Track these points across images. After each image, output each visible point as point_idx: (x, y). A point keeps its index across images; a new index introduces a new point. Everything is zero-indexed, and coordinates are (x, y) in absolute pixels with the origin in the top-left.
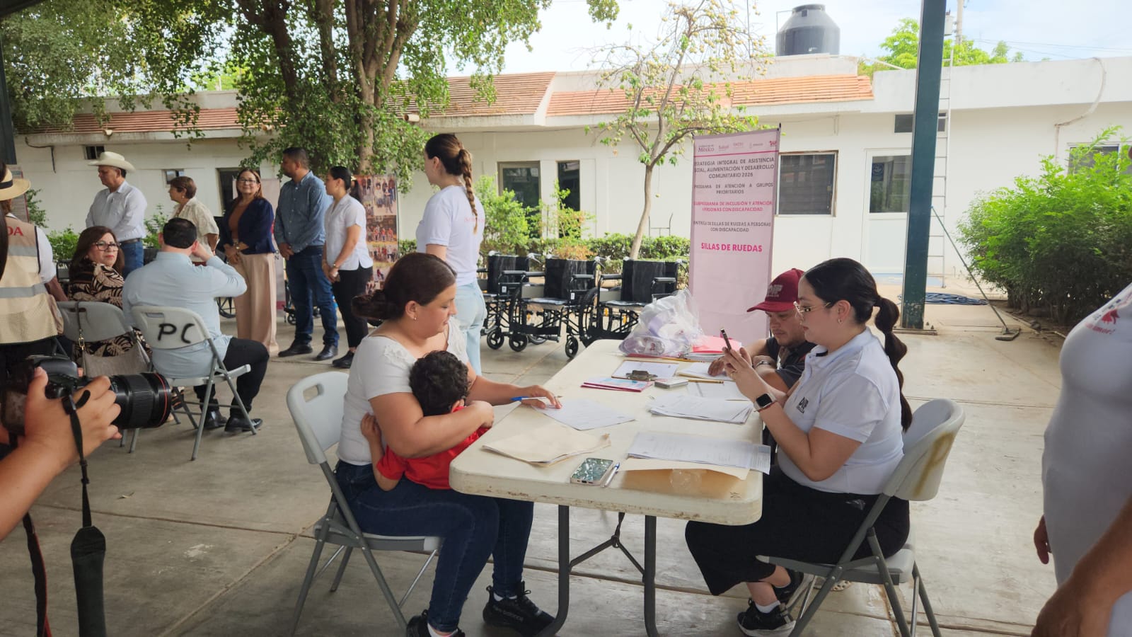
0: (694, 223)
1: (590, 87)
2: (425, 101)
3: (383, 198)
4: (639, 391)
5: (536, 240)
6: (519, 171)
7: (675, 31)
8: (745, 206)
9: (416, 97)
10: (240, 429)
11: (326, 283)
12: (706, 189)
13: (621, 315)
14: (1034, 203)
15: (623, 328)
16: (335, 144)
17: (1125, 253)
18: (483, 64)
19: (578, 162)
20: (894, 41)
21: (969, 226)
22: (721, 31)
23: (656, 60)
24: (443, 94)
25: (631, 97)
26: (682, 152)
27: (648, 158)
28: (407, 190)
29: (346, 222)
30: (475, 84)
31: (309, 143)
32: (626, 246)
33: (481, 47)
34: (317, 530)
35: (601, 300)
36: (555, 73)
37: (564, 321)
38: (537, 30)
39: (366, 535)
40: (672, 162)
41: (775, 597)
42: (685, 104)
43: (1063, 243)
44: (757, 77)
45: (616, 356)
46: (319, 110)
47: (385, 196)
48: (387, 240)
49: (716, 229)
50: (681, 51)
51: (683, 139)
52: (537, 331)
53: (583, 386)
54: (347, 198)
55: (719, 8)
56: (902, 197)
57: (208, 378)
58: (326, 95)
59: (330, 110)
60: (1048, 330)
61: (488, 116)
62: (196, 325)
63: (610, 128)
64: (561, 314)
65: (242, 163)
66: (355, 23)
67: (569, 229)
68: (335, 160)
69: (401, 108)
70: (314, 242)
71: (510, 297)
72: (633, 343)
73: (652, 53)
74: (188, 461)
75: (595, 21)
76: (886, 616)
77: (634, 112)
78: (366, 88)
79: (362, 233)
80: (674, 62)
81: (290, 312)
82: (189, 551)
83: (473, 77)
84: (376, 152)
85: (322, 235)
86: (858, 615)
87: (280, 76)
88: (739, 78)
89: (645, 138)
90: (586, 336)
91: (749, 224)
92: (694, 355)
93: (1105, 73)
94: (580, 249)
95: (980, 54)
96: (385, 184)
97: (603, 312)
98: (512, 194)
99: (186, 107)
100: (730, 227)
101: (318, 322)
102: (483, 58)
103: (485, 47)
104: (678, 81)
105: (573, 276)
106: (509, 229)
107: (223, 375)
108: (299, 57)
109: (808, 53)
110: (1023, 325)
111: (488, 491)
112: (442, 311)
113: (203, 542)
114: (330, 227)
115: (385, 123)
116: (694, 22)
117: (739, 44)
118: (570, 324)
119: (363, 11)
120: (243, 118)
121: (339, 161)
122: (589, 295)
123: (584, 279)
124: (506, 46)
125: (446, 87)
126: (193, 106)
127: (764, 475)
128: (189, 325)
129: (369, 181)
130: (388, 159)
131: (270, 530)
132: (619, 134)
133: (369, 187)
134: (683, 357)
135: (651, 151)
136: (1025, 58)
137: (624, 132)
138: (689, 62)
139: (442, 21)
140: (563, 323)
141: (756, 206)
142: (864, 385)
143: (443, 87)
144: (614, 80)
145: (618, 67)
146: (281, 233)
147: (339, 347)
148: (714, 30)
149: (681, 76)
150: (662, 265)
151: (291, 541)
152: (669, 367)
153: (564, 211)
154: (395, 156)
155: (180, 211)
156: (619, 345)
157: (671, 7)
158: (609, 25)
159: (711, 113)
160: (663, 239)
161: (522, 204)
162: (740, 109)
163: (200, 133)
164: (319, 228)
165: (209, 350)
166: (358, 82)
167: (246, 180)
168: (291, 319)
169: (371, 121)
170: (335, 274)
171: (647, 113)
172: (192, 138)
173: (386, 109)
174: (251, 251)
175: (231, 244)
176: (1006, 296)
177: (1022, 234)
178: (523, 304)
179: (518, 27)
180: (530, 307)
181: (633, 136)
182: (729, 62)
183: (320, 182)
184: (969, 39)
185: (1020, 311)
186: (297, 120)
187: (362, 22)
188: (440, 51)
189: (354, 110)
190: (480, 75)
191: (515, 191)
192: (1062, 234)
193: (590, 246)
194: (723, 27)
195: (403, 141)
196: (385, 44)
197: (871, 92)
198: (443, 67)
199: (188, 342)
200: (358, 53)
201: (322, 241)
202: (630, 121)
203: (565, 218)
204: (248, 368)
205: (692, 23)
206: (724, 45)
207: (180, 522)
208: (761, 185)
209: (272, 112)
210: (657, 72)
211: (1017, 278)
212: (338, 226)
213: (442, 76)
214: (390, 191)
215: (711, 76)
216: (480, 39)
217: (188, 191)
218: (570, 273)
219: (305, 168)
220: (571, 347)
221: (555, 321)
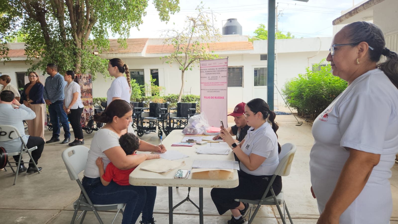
0: (201, 90)
1: (161, 44)
2: (101, 48)
3: (86, 82)
4: (191, 146)
5: (144, 97)
6: (135, 73)
7: (190, 26)
8: (218, 84)
9: (97, 46)
10: (34, 171)
11: (65, 114)
12: (205, 78)
13: (177, 122)
14: (304, 82)
15: (178, 127)
16: (66, 62)
17: (331, 97)
18: (122, 35)
19: (157, 70)
20: (258, 31)
21: (285, 90)
22: (205, 26)
23: (184, 35)
24: (108, 45)
25: (176, 47)
26: (194, 66)
27: (183, 68)
28: (95, 80)
29: (73, 91)
30: (120, 42)
31: (56, 62)
32: (176, 98)
33: (121, 29)
34: (75, 205)
35: (170, 117)
36: (148, 38)
37: (157, 125)
38: (142, 24)
39: (95, 205)
40: (191, 70)
41: (240, 213)
42: (194, 50)
43: (313, 94)
44: (217, 41)
45: (181, 135)
46: (59, 50)
47: (87, 81)
48: (89, 98)
49: (209, 92)
50: (192, 32)
51: (194, 62)
52: (148, 129)
53: (172, 146)
54: (73, 82)
55: (204, 18)
56: (263, 81)
57: (20, 152)
58: (62, 45)
59: (64, 50)
60: (310, 122)
61: (124, 53)
62: (15, 132)
63: (169, 58)
64: (156, 122)
65: (28, 70)
66: (73, 19)
67: (156, 93)
68: (66, 68)
69: (92, 49)
70: (60, 99)
71: (137, 117)
72: (187, 131)
73: (182, 32)
74: (12, 185)
75: (162, 21)
76: (274, 217)
77: (177, 52)
78: (78, 42)
79: (80, 95)
80: (190, 36)
81: (49, 126)
82: (17, 220)
83: (118, 39)
84: (82, 66)
85: (63, 96)
86: (266, 217)
87: (43, 37)
88: (211, 42)
89: (181, 61)
90: (165, 130)
91: (219, 90)
92: (208, 133)
93: (321, 42)
94: (160, 99)
95: (283, 36)
96: (87, 77)
97: (171, 121)
98: (135, 80)
99: (3, 48)
100: (214, 91)
101: (62, 129)
102: (122, 32)
103: (123, 29)
104: (191, 42)
105: (160, 109)
106: (134, 93)
107: (26, 151)
108: (50, 31)
109: (232, 34)
110: (303, 121)
111: (144, 184)
112: (127, 120)
113: (22, 216)
114: (66, 93)
115: (86, 55)
116: (196, 23)
117: (211, 30)
118: (159, 126)
119: (76, 15)
120: (28, 53)
121: (68, 69)
122: (166, 116)
123: (163, 110)
124: (130, 29)
125: (109, 43)
126: (6, 48)
127: (238, 171)
128: (13, 132)
129: (81, 76)
130: (87, 68)
131: (50, 209)
132: (172, 60)
133: (81, 78)
134: (204, 134)
135: (183, 66)
136: (295, 37)
137: (174, 59)
138: (195, 36)
139: (106, 19)
140: (157, 126)
141: (222, 84)
142: (267, 139)
143: (107, 43)
144: (170, 41)
145: (171, 37)
146: (46, 96)
147: (71, 138)
148: (202, 26)
149: (192, 41)
150: (191, 105)
151: (59, 213)
152: (200, 138)
153: (154, 86)
154: (90, 67)
155: (4, 88)
156: (182, 131)
157: (188, 18)
158: (167, 23)
159: (203, 53)
160: (189, 96)
161: (138, 84)
162: (213, 52)
163: (9, 59)
164: (62, 93)
165: (20, 141)
166: (75, 40)
167: (31, 76)
168: (50, 129)
169: (80, 54)
170: (69, 111)
171: (181, 53)
172: (5, 60)
173: (86, 50)
174: (34, 103)
175: (26, 100)
176: (297, 112)
177: (301, 92)
178: (142, 119)
179: (134, 22)
180: (144, 121)
181: (177, 60)
182: (208, 37)
183: (62, 77)
184: (280, 31)
185: (302, 116)
186: (50, 54)
187: (76, 19)
188: (106, 30)
189: (73, 50)
190: (121, 38)
191: (136, 79)
192: (313, 91)
193: (164, 98)
194: (205, 25)
195: (93, 62)
196: (85, 27)
197: (253, 47)
198: (107, 35)
199: (11, 138)
200: (75, 30)
201: (63, 99)
202: (176, 56)
203: (155, 89)
204: (36, 147)
205: (195, 23)
206: (206, 31)
207: (12, 209)
208: (223, 77)
209: (39, 51)
210: (184, 39)
211: (300, 106)
212: (70, 93)
213: (107, 39)
214: (89, 79)
215: (202, 41)
216: (121, 26)
217: (7, 81)
218: (159, 108)
219: (56, 71)
220: (160, 134)
221: (153, 125)
